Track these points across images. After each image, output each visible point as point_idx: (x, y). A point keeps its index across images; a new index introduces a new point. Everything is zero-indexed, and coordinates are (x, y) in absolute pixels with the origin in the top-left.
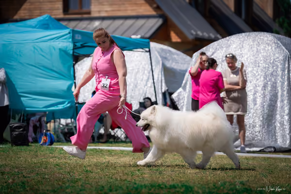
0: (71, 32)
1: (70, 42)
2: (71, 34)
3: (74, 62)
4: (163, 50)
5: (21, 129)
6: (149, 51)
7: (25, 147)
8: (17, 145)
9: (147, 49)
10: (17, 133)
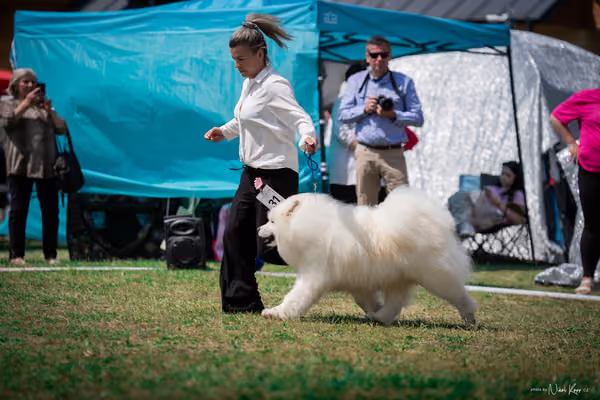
0: (316, 6)
1: (311, 30)
2: (315, 12)
3: (320, 78)
4: (548, 49)
5: (189, 232)
6: (508, 54)
7: (198, 272)
8: (180, 266)
9: (503, 49)
10: (180, 239)
